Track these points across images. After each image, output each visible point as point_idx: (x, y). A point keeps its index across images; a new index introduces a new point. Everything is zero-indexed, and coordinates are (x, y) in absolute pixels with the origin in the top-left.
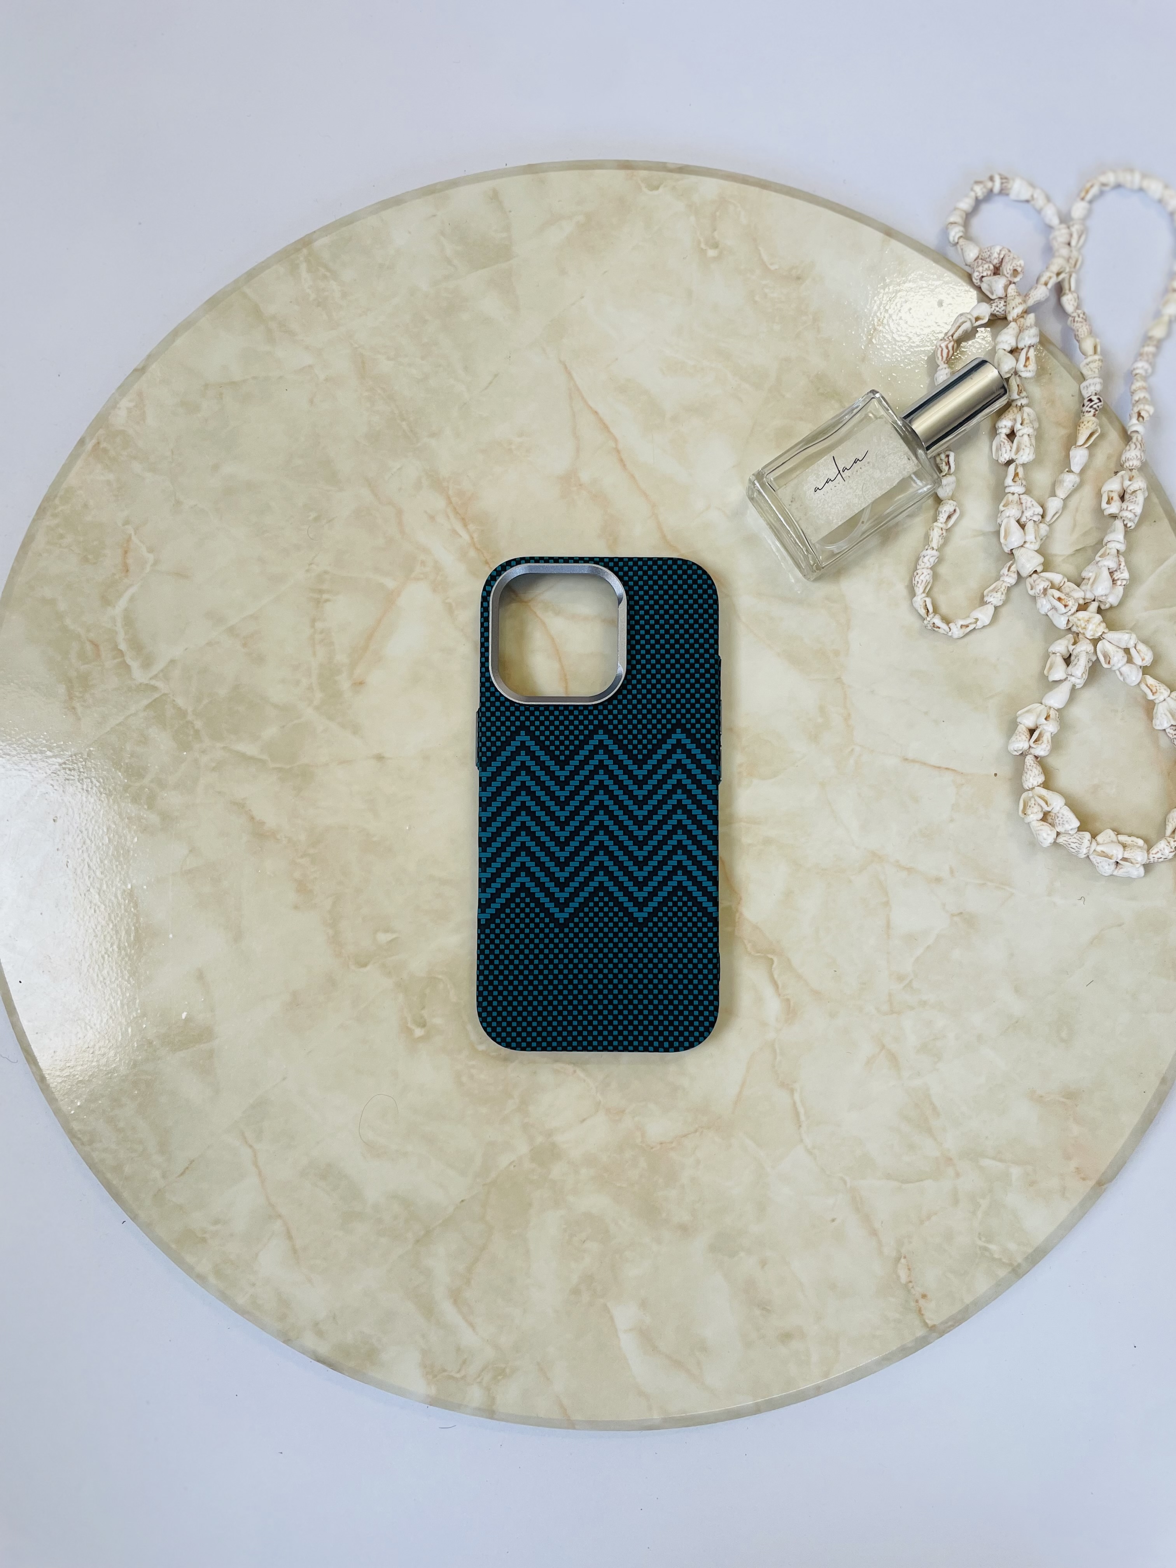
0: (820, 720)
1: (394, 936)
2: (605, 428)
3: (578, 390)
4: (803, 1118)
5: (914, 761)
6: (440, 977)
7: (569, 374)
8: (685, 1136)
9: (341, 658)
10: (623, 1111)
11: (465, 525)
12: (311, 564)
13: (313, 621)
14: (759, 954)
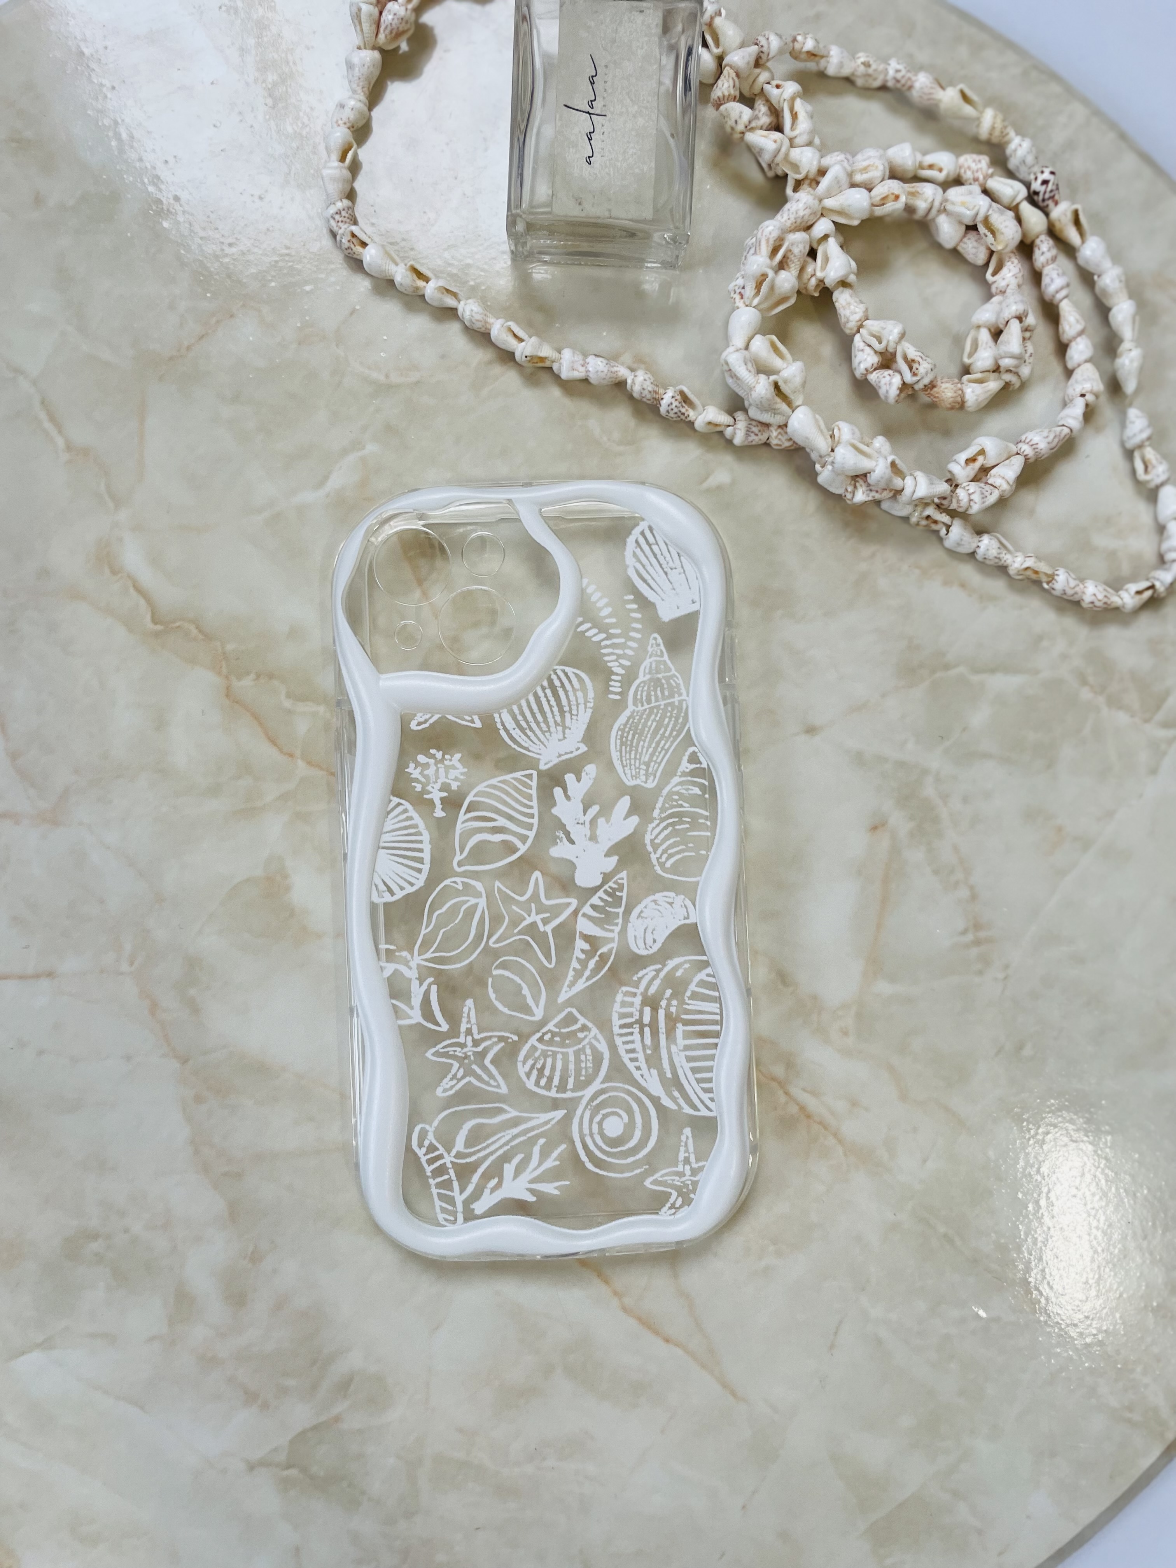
0: (192, 992)
1: (705, 485)
2: (647, 1323)
3: (704, 1366)
4: (43, 415)
5: (37, 976)
6: (622, 448)
7: (725, 1385)
8: (201, 338)
9: (916, 855)
10: (299, 344)
11: (802, 1108)
12: (1006, 978)
13: (974, 897)
14: (177, 624)
